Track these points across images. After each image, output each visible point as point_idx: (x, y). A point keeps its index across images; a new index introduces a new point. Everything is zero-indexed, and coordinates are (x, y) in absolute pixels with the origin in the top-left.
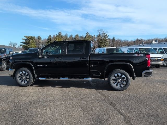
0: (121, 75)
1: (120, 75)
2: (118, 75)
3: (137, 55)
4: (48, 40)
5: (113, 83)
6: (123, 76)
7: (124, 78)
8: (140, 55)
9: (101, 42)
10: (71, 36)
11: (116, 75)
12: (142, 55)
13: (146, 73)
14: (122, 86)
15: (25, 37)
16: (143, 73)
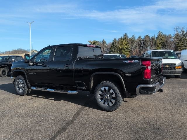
0: (109, 90)
1: (107, 88)
2: (105, 89)
3: (128, 62)
4: (113, 43)
5: (101, 99)
6: (111, 91)
7: (112, 94)
8: (133, 61)
9: (178, 43)
10: (140, 37)
11: (103, 89)
12: (136, 61)
13: (143, 88)
14: (111, 105)
15: (89, 42)
16: (138, 88)
